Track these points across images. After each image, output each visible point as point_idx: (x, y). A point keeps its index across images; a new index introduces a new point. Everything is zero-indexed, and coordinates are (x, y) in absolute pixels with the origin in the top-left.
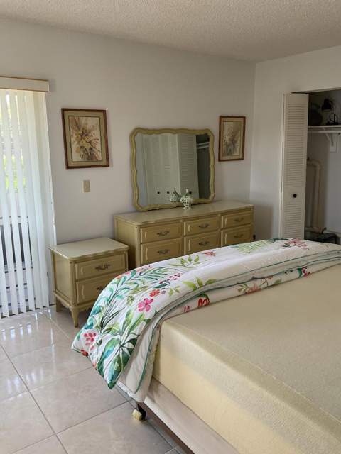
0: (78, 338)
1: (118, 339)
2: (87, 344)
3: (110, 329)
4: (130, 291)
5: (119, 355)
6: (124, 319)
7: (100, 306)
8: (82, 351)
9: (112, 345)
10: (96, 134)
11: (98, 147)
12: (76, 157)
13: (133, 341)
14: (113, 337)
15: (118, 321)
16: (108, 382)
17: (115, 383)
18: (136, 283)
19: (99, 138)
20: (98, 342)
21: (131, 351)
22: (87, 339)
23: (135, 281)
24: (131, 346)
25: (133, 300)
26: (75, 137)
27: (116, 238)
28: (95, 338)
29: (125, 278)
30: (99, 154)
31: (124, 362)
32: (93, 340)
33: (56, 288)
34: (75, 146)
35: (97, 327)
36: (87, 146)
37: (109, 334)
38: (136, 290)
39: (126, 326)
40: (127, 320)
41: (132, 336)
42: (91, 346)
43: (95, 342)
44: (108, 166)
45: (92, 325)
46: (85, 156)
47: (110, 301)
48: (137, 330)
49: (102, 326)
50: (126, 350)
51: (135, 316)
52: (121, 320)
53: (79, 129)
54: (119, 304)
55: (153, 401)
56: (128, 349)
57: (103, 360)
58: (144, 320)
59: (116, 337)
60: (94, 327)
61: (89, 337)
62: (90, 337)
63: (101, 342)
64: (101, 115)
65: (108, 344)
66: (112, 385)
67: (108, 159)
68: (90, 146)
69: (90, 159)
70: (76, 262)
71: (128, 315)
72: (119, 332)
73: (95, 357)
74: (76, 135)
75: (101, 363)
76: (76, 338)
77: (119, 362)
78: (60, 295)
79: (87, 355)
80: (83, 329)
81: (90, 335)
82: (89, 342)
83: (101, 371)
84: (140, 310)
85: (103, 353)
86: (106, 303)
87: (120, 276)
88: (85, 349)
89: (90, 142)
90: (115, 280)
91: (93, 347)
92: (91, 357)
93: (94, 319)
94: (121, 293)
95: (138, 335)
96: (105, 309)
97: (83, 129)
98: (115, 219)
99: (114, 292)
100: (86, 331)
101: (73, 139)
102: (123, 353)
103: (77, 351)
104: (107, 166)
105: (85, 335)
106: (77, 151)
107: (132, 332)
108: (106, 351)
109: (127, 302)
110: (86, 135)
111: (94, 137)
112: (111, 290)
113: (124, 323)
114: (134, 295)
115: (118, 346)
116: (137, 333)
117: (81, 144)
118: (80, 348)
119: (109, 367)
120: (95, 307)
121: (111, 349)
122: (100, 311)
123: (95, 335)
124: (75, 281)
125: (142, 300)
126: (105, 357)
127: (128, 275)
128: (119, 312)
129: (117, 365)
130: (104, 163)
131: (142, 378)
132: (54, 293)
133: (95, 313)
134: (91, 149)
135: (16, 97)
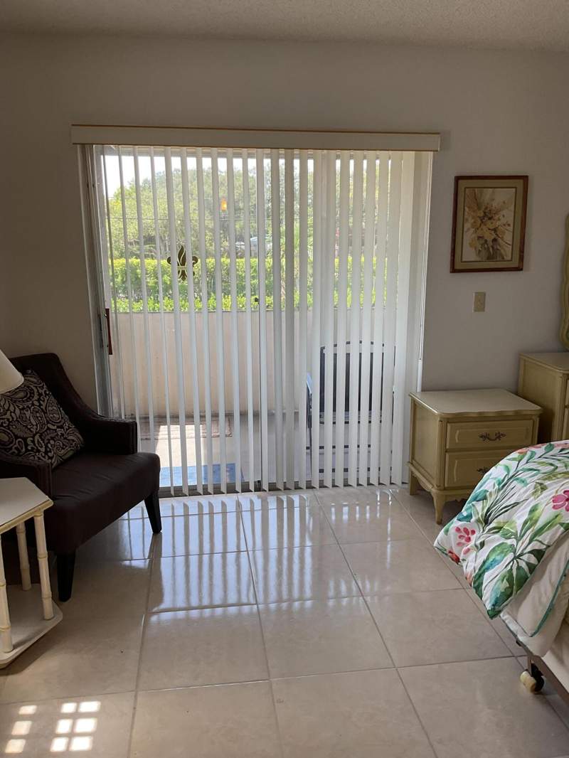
0: (447, 531)
1: (512, 546)
2: (459, 544)
3: (500, 528)
4: (540, 476)
5: (511, 569)
6: (526, 517)
7: (486, 491)
8: (450, 552)
9: (502, 552)
10: (507, 217)
11: (508, 237)
12: (469, 254)
13: (538, 554)
14: (503, 540)
15: (514, 518)
16: (489, 607)
17: (500, 612)
18: (552, 465)
19: (511, 223)
20: (478, 542)
21: (532, 568)
22: (460, 537)
23: (551, 461)
24: (533, 560)
25: (544, 488)
26: (471, 221)
27: (520, 392)
28: (473, 537)
29: (533, 454)
30: (507, 251)
31: (518, 584)
32: (469, 540)
33: (413, 458)
34: (469, 236)
35: (478, 521)
36: (489, 236)
37: (497, 536)
38: (551, 475)
39: (528, 529)
40: (530, 519)
41: (535, 545)
42: (465, 548)
43: (472, 543)
44: (522, 270)
45: (469, 517)
46: (484, 254)
47: (503, 485)
48: (547, 537)
49: (486, 521)
50: (523, 565)
51: (546, 514)
52: (520, 517)
53: (479, 208)
54: (519, 492)
55: (561, 661)
56: (528, 564)
57: (484, 572)
58: (562, 524)
59: (509, 542)
60: (473, 519)
61: (463, 534)
62: (466, 534)
63: (482, 544)
64: (520, 183)
65: (494, 550)
66: (494, 613)
67: (521, 258)
68: (494, 236)
69: (490, 258)
70: (449, 420)
71: (533, 510)
72: (515, 534)
73: (471, 565)
74: (473, 218)
75: (480, 576)
76: (442, 532)
77: (510, 579)
78: (418, 470)
79: (457, 560)
80: (455, 519)
81: (466, 531)
82: (463, 541)
83: (478, 589)
84: (554, 507)
85: (484, 562)
86: (497, 487)
87: (524, 450)
88: (455, 551)
89: (495, 230)
90: (515, 455)
91: (469, 550)
92: (464, 564)
93: (474, 509)
94: (523, 476)
95: (548, 546)
96: (494, 497)
97: (486, 208)
98: (523, 360)
99: (511, 474)
100: (460, 523)
101: (467, 226)
102: (519, 568)
103: (443, 551)
104: (519, 269)
105: (458, 530)
106: (471, 245)
107: (537, 538)
108: (491, 560)
109: (532, 490)
110: (490, 219)
111: (503, 221)
112: (507, 469)
113: (525, 523)
114: (547, 483)
115: (511, 556)
116: (546, 543)
117: (480, 233)
118: (448, 548)
119: (492, 584)
120: (477, 490)
121: (498, 558)
122: (485, 498)
123: (473, 532)
124: (445, 451)
125: (561, 493)
126: (488, 569)
127: (540, 450)
128: (516, 504)
129: (506, 584)
130: (515, 264)
131: (546, 616)
132: (410, 465)
133: (475, 499)
134: (495, 240)
135: (390, 162)
